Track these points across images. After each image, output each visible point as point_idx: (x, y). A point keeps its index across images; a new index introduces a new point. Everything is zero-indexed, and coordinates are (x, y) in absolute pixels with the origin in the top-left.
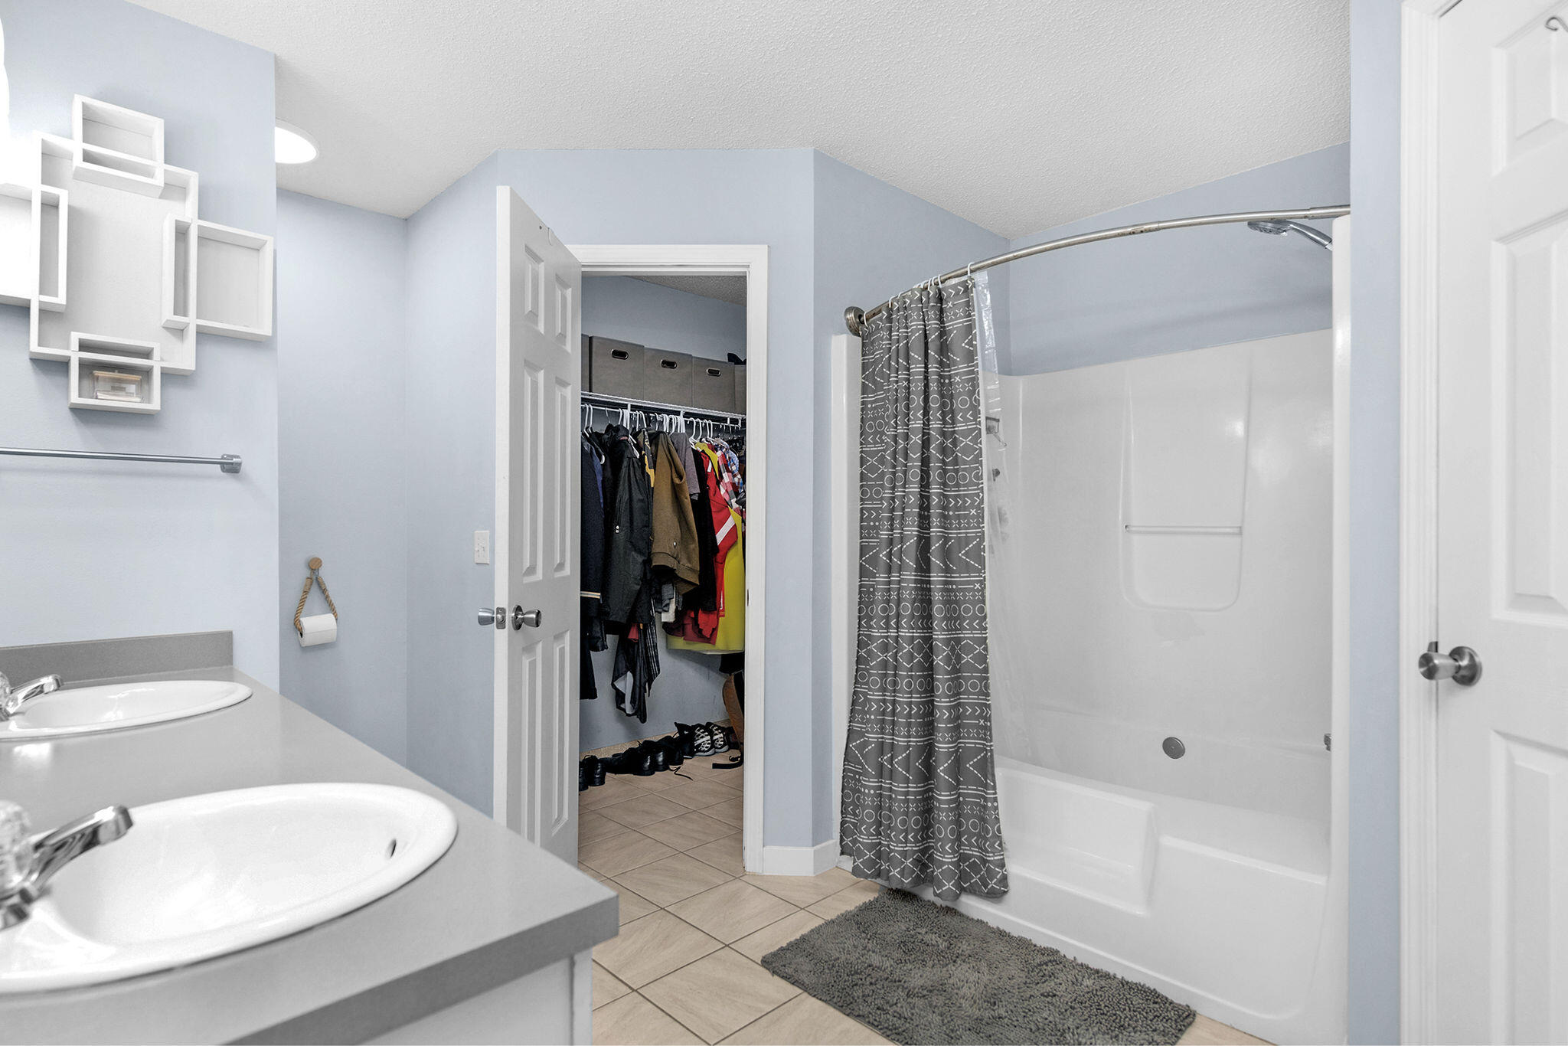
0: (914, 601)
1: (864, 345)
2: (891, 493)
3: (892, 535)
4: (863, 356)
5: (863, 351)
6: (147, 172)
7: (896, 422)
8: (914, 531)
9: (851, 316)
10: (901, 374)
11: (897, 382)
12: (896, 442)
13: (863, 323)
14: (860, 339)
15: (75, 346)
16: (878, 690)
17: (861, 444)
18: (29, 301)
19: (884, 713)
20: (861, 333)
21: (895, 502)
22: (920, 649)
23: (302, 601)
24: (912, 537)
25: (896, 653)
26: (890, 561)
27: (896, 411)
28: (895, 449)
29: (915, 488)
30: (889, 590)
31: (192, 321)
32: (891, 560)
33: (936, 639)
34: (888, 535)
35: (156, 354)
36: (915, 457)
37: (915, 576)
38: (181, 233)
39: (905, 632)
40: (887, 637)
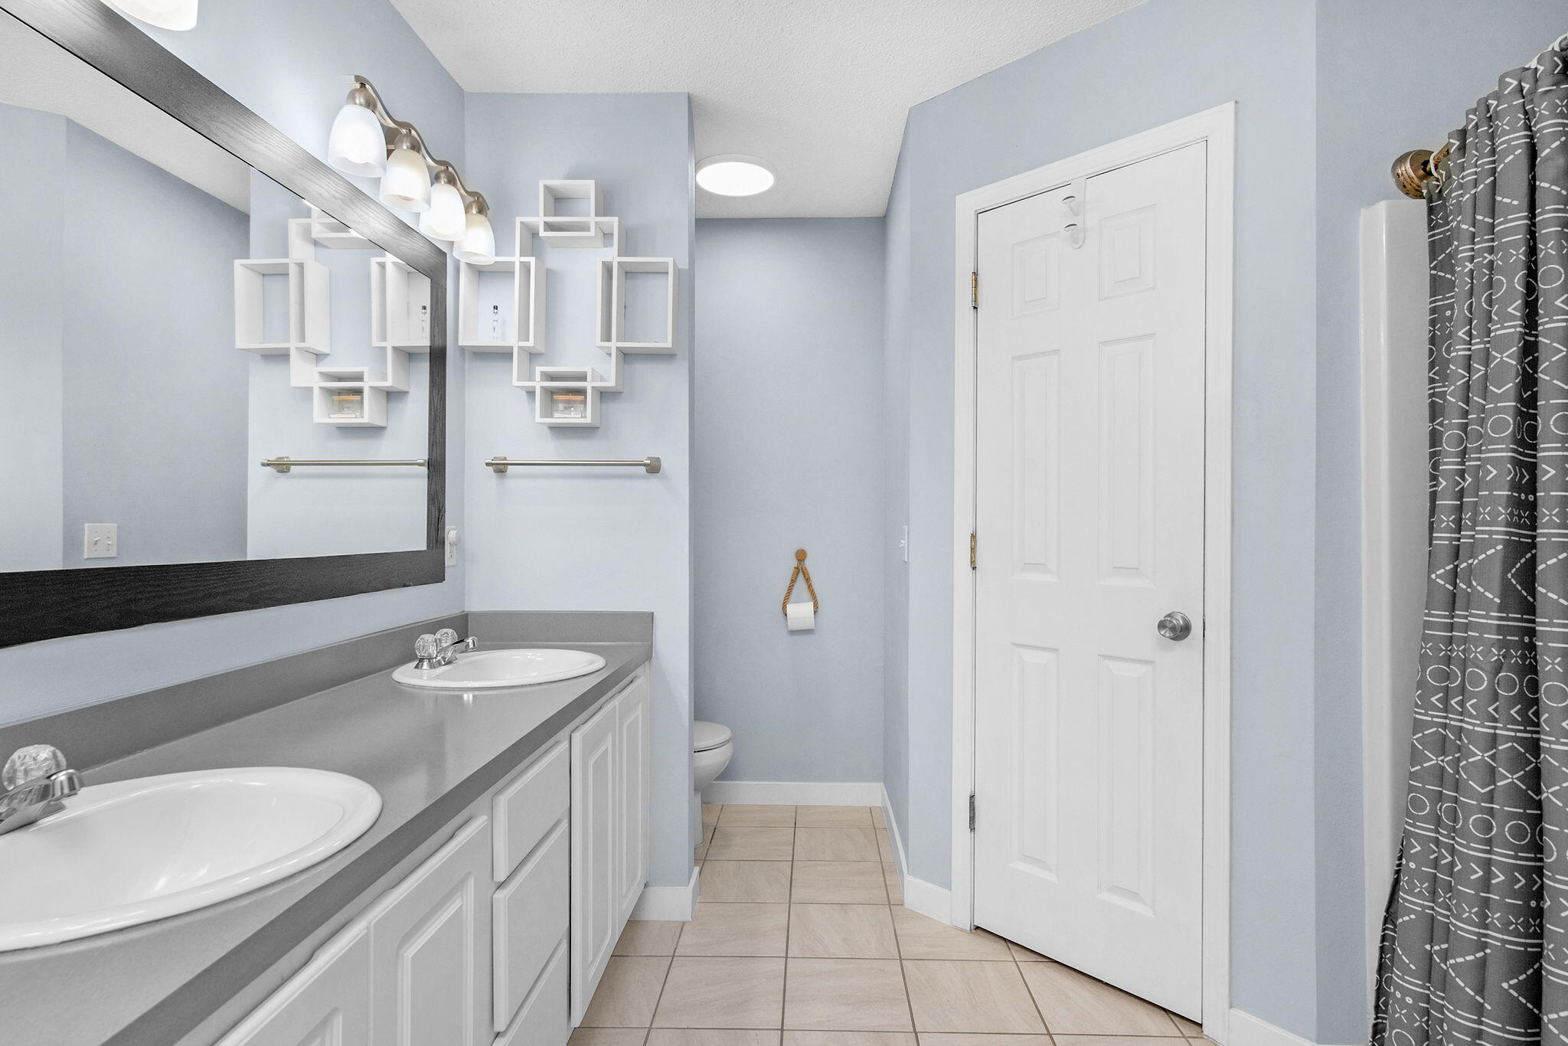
0: (1499, 667)
1: (1431, 210)
2: (1458, 464)
3: (1459, 539)
4: (1431, 229)
5: (1430, 221)
6: (584, 227)
7: (1470, 334)
8: (1497, 533)
9: (1407, 168)
10: (1479, 243)
11: (1472, 258)
12: (1469, 368)
13: (1430, 174)
14: (1424, 201)
15: (538, 377)
16: (1424, 819)
17: (1432, 381)
18: (512, 347)
19: (1435, 864)
20: (1425, 192)
21: (1464, 479)
22: (1517, 762)
23: (790, 589)
24: (1492, 543)
25: (1459, 760)
26: (1455, 588)
27: (1471, 312)
28: (1469, 381)
29: (1501, 450)
30: (1450, 641)
31: (614, 344)
32: (1455, 585)
33: (1549, 751)
34: (1451, 539)
35: (589, 378)
36: (1499, 392)
37: (1500, 619)
38: (608, 269)
39: (1474, 725)
40: (1445, 726)
